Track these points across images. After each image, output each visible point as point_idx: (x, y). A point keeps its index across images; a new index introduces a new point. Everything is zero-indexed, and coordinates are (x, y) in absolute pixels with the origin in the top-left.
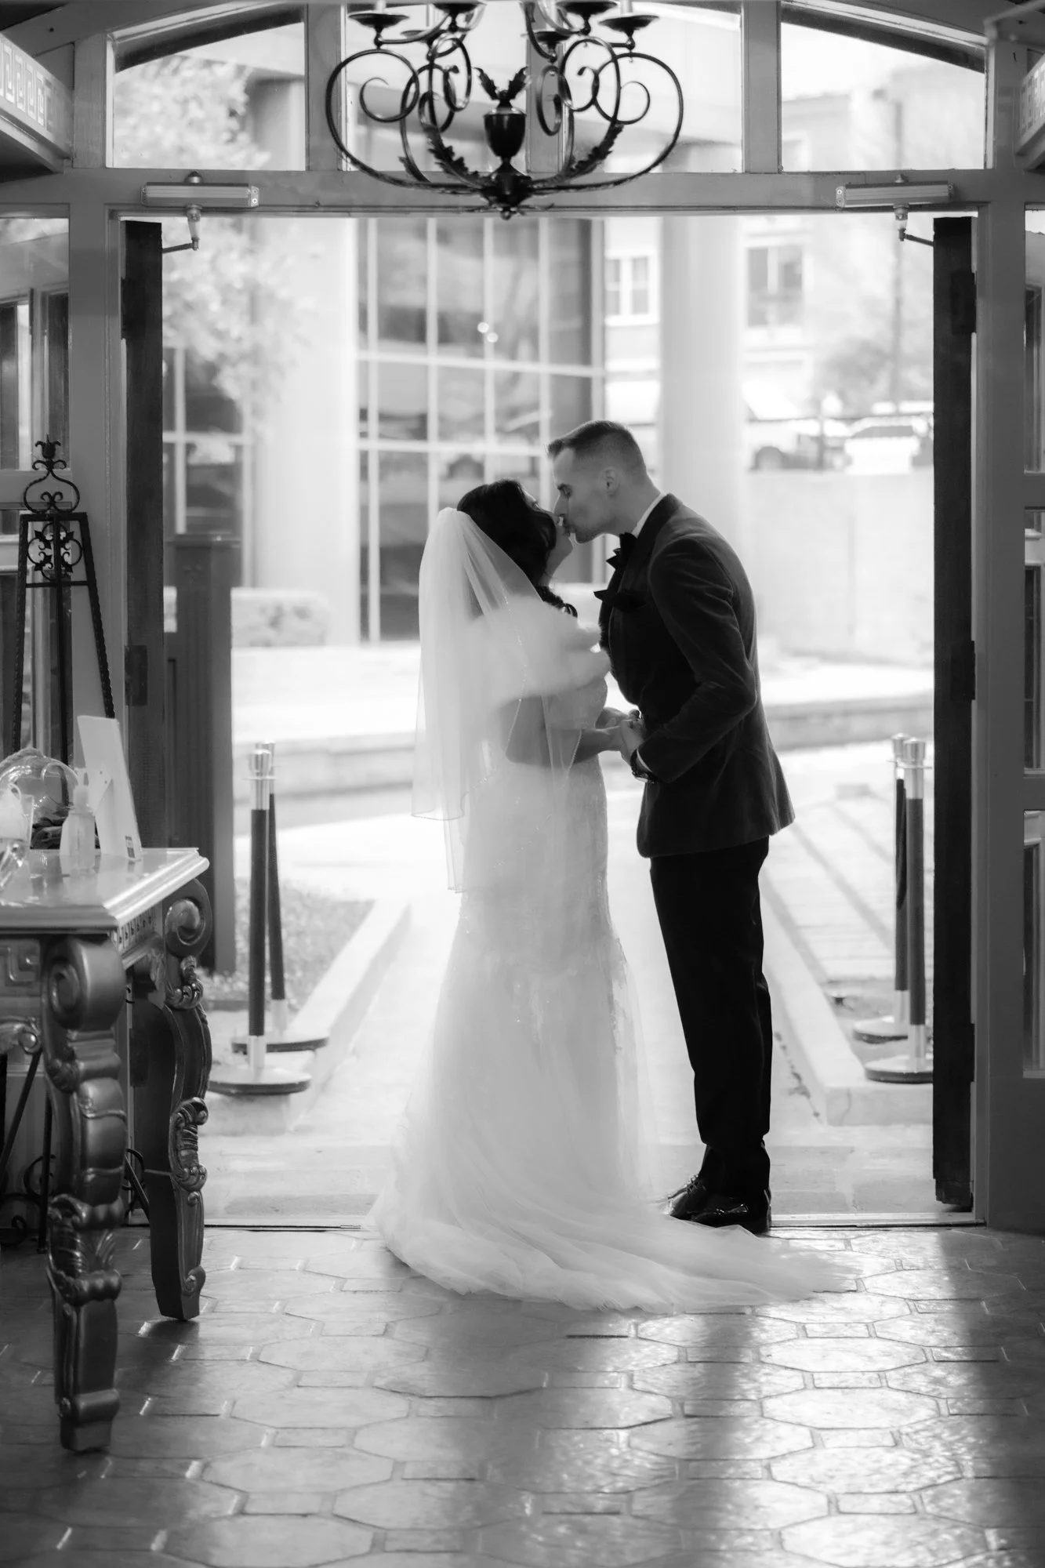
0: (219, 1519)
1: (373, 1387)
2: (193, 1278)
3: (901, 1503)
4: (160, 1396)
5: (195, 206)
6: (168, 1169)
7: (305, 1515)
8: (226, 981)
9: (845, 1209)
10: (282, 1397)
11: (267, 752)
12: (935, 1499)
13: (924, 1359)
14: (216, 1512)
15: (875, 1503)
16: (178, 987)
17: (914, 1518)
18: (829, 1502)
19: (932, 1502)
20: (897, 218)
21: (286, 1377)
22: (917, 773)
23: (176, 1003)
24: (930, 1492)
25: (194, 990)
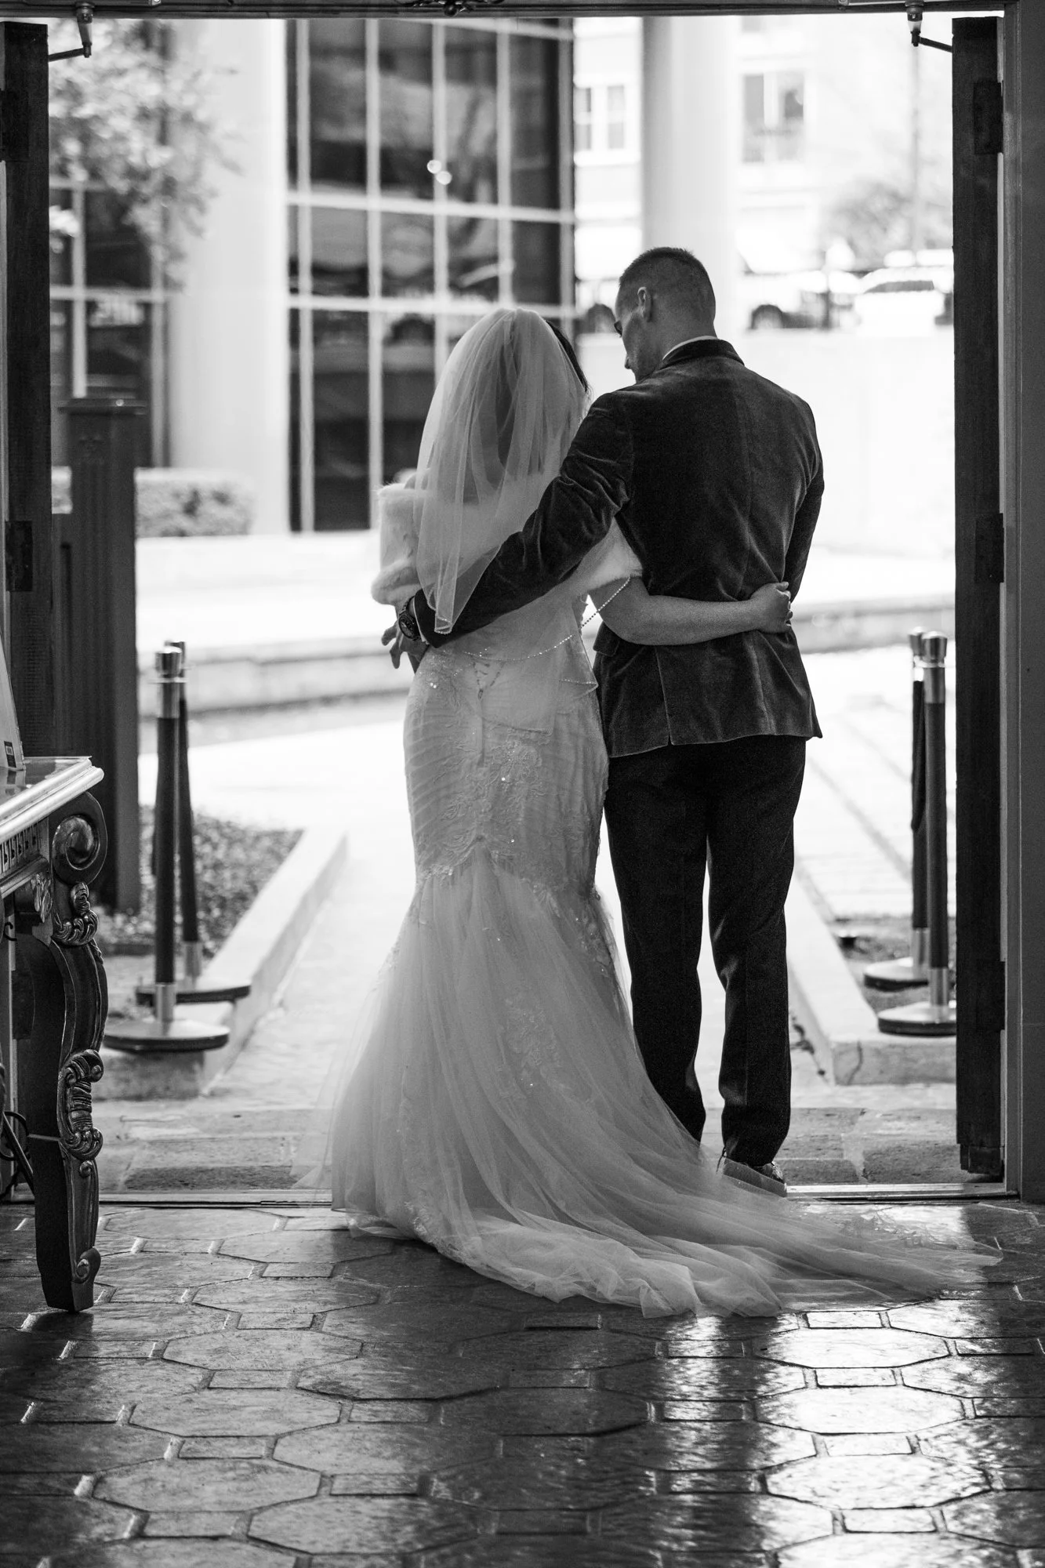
0: (112, 1543)
1: (297, 1388)
2: (85, 1261)
3: (918, 1520)
4: (47, 1401)
5: (86, 4)
6: (57, 1135)
7: (215, 1538)
8: (129, 922)
9: (853, 1179)
10: (190, 1401)
11: (177, 650)
12: (959, 1515)
13: (947, 1353)
14: (109, 1535)
15: (890, 1521)
16: (68, 920)
17: (934, 1537)
18: (835, 1519)
19: (955, 1518)
20: (910, 18)
21: (195, 1377)
22: (937, 674)
23: (65, 939)
24: (953, 1507)
25: (86, 923)
